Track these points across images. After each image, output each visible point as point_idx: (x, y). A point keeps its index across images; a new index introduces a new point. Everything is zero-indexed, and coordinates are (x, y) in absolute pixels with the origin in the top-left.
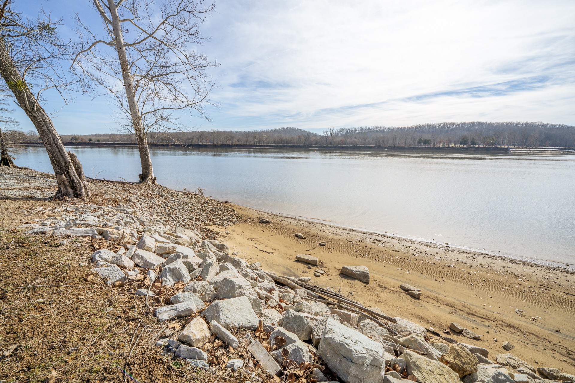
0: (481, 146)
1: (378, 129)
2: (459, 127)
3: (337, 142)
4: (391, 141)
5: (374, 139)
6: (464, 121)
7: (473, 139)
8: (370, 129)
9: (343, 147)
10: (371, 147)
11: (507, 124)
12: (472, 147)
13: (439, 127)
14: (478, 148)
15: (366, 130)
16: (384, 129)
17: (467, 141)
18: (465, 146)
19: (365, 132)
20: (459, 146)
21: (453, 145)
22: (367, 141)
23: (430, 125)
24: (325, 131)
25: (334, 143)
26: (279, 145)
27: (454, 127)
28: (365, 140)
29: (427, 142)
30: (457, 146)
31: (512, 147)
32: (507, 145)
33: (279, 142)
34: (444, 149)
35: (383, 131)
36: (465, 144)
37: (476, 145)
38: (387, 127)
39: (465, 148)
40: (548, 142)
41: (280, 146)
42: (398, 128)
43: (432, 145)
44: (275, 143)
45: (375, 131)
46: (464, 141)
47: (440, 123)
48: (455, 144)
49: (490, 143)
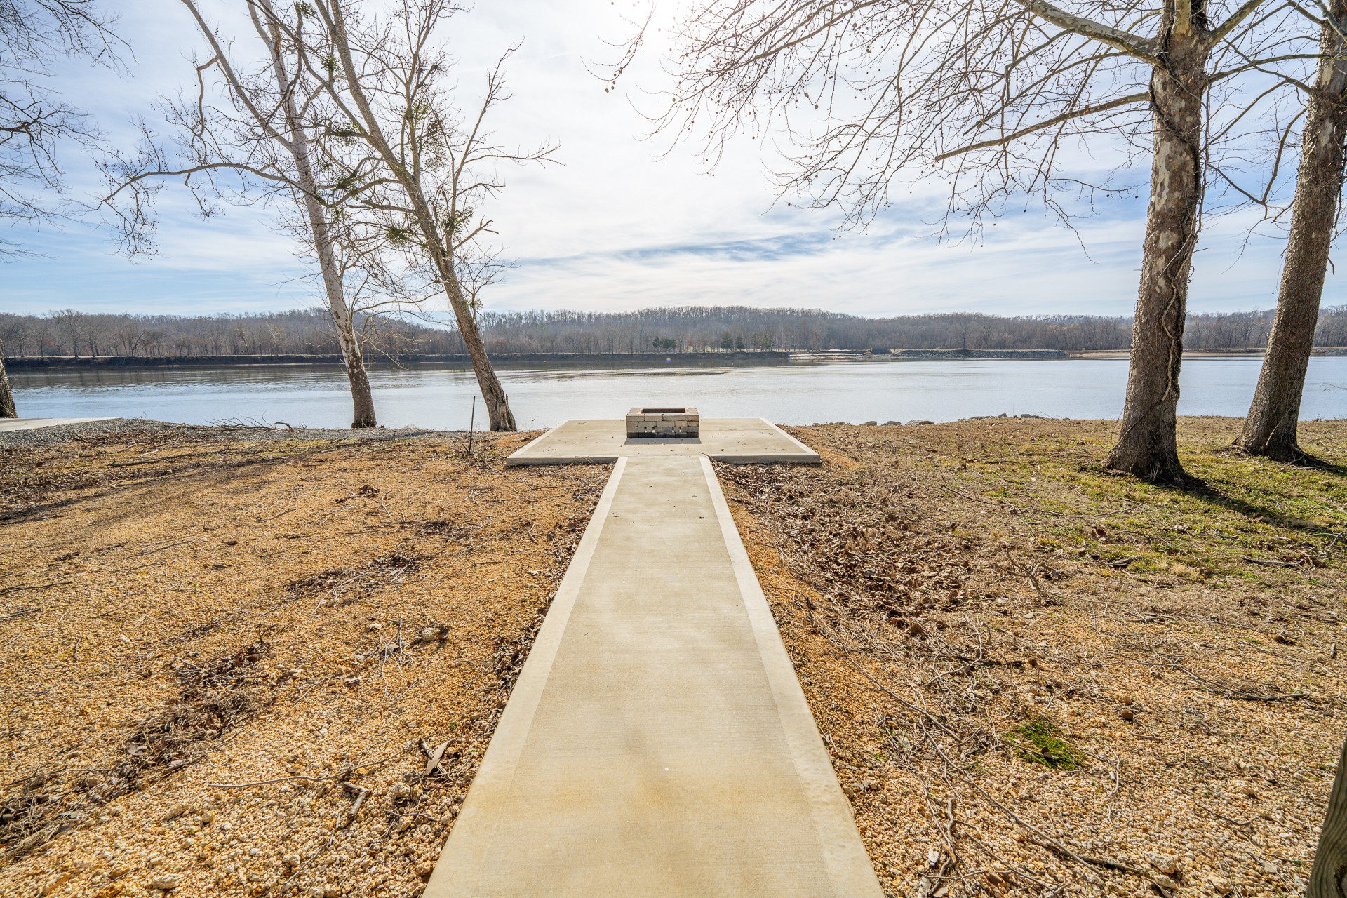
0: (752, 351)
1: (568, 316)
2: (712, 315)
4: (602, 343)
5: (567, 340)
6: (718, 305)
7: (739, 338)
8: (550, 317)
9: (503, 358)
10: (568, 357)
11: (778, 311)
12: (739, 354)
13: (680, 315)
14: (748, 354)
15: (543, 318)
16: (581, 317)
17: (731, 341)
18: (729, 351)
19: (542, 324)
21: (709, 350)
22: (554, 343)
23: (665, 310)
27: (704, 314)
28: (550, 341)
29: (668, 344)
30: (716, 352)
31: (792, 351)
32: (786, 348)
34: (697, 358)
35: (579, 321)
36: (728, 346)
37: (743, 348)
38: (586, 312)
39: (730, 354)
40: (832, 342)
42: (608, 316)
43: (677, 351)
45: (561, 321)
46: (726, 342)
47: (681, 306)
48: (713, 348)
49: (763, 345)
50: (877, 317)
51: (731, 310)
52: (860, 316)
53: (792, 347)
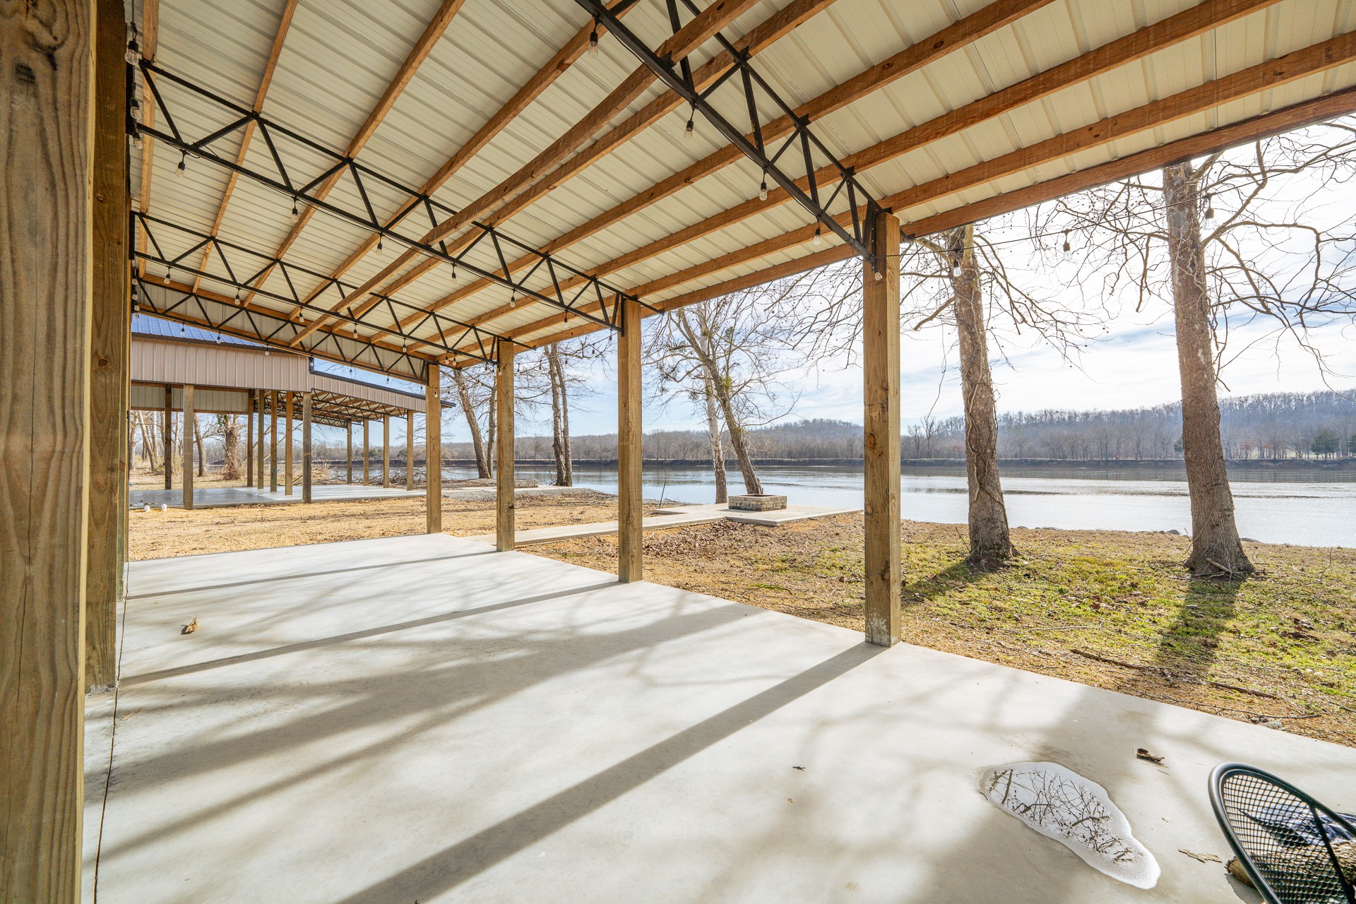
1: (1055, 416)
2: (1310, 404)
3: (946, 452)
4: (1094, 447)
5: (1045, 444)
8: (1031, 419)
10: (1040, 462)
12: (1353, 459)
15: (1020, 420)
16: (1073, 416)
19: (1019, 426)
20: (1313, 456)
21: (1291, 455)
22: (1026, 447)
24: (912, 426)
25: (938, 453)
26: (801, 460)
28: (1020, 446)
30: (1305, 456)
33: (801, 454)
34: (1266, 467)
35: (1071, 421)
36: (1329, 449)
38: (1081, 410)
39: (1334, 462)
41: (805, 463)
42: (1114, 413)
44: (790, 455)
46: (1324, 443)
48: (1298, 450)
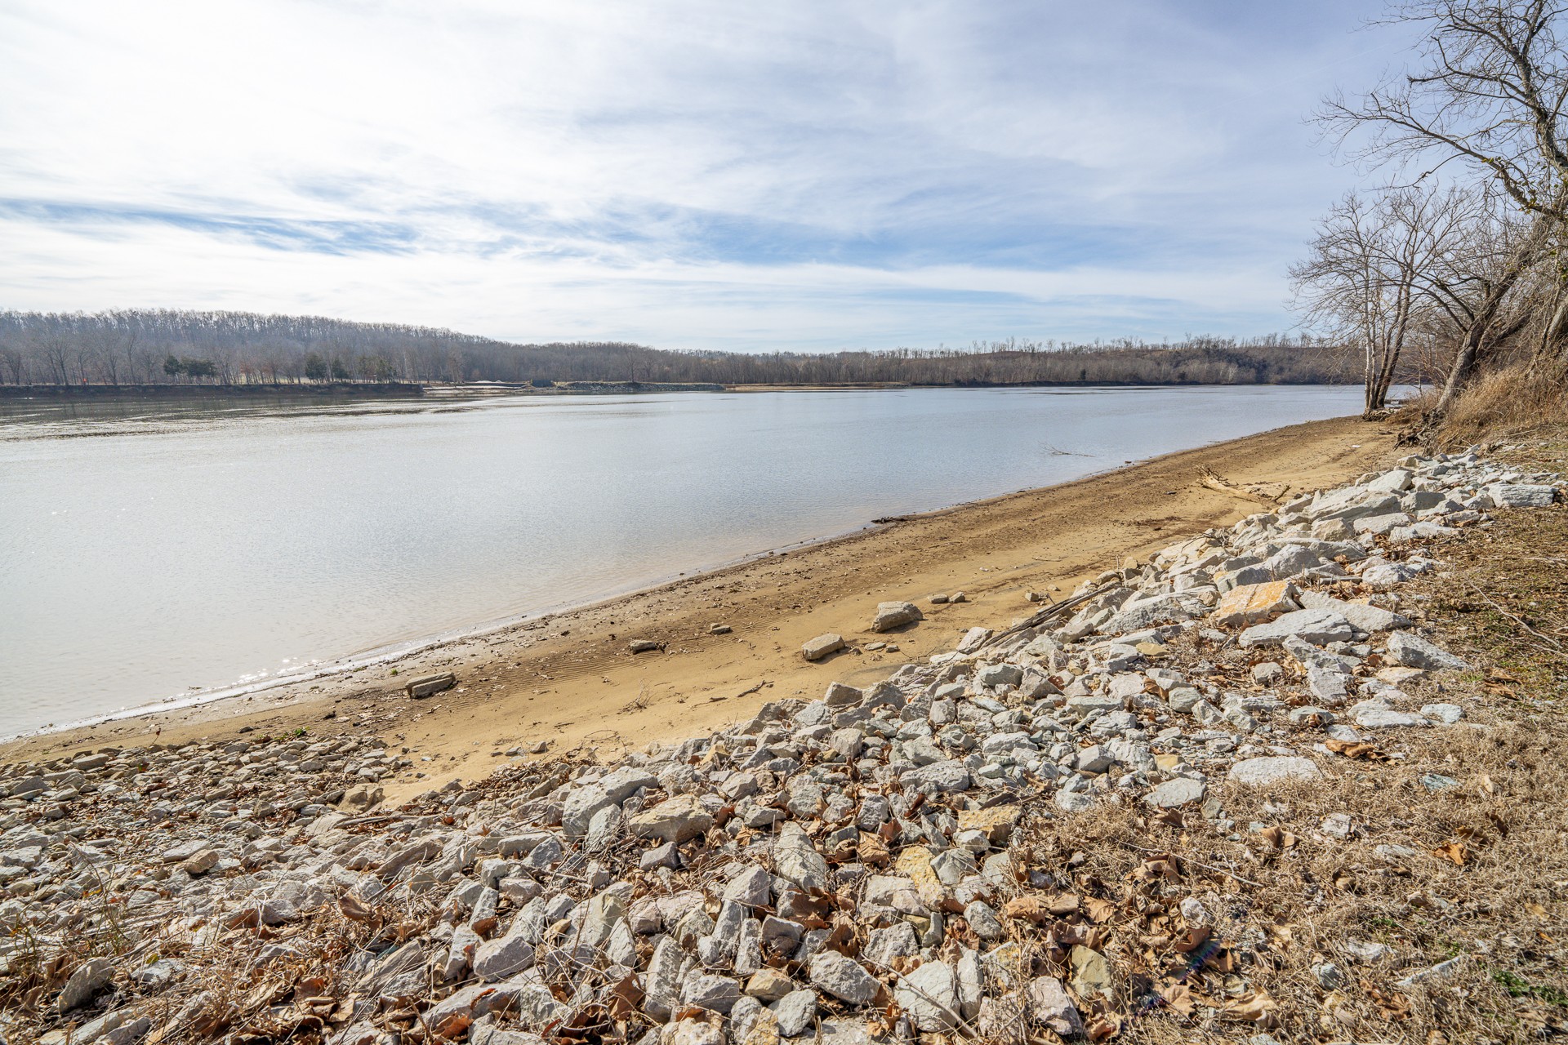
0: (360, 381)
6: (279, 313)
7: (337, 363)
12: (339, 384)
13: (206, 324)
14: (354, 386)
18: (321, 381)
20: (305, 381)
21: (284, 381)
23: (173, 315)
27: (257, 326)
29: (197, 369)
30: (297, 382)
31: (424, 381)
32: (414, 378)
34: (266, 392)
36: (319, 374)
37: (347, 377)
40: (477, 373)
43: (219, 381)
46: (313, 369)
48: (290, 376)
49: (378, 373)
50: (524, 342)
51: (307, 322)
52: (503, 341)
53: (422, 378)
